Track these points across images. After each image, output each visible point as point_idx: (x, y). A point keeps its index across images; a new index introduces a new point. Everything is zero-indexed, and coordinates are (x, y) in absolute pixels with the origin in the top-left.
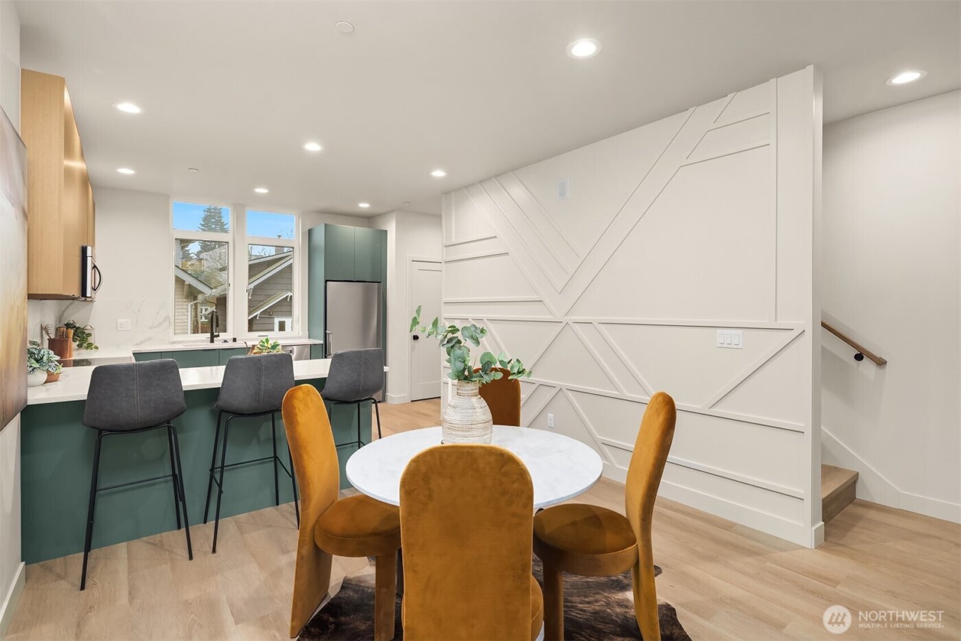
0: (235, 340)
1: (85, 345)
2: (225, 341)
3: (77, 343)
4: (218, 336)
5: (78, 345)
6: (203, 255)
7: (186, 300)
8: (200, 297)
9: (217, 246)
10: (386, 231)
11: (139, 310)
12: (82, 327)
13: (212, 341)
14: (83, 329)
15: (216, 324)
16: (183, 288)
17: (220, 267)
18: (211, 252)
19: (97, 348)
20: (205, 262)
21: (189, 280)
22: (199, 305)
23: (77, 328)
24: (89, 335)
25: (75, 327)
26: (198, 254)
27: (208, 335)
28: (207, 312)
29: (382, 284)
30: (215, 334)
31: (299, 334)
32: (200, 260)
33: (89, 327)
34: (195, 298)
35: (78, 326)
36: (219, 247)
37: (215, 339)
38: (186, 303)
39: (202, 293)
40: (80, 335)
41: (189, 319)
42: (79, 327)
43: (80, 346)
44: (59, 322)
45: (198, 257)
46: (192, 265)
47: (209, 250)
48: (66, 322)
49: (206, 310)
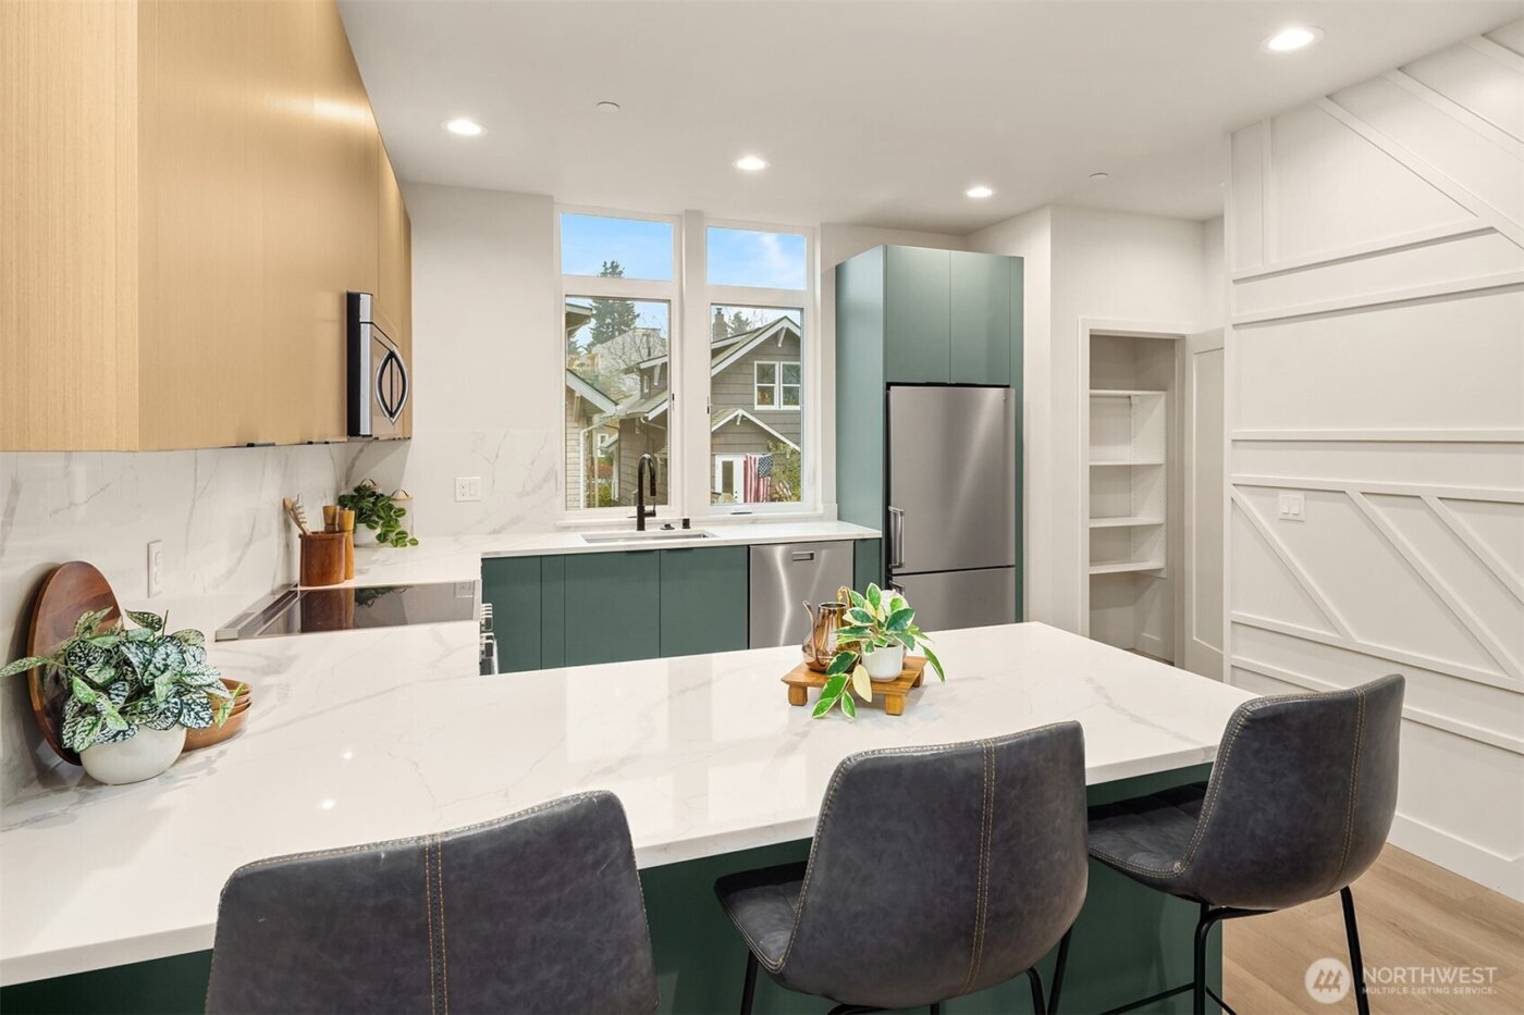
0: (686, 523)
1: (393, 536)
2: (668, 527)
3: (378, 531)
4: (653, 514)
5: (379, 537)
6: (598, 349)
7: (576, 425)
8: (596, 419)
9: (617, 333)
10: (1022, 258)
11: (497, 456)
12: (386, 495)
13: (641, 526)
14: (389, 498)
15: (648, 487)
16: (572, 404)
17: (623, 367)
18: (609, 343)
19: (414, 542)
20: (600, 359)
21: (582, 390)
22: (594, 433)
23: (378, 497)
24: (401, 512)
25: (374, 494)
26: (589, 347)
27: (634, 510)
28: (606, 444)
29: (1012, 391)
30: (648, 508)
31: (815, 509)
32: (593, 358)
33: (401, 495)
34: (589, 421)
35: (379, 491)
36: (620, 334)
37: (647, 519)
38: (577, 430)
39: (601, 411)
40: (382, 514)
41: (582, 457)
42: (382, 495)
43: (382, 538)
44: (347, 483)
45: (590, 352)
46: (582, 365)
47: (606, 341)
48: (357, 484)
49: (603, 438)
